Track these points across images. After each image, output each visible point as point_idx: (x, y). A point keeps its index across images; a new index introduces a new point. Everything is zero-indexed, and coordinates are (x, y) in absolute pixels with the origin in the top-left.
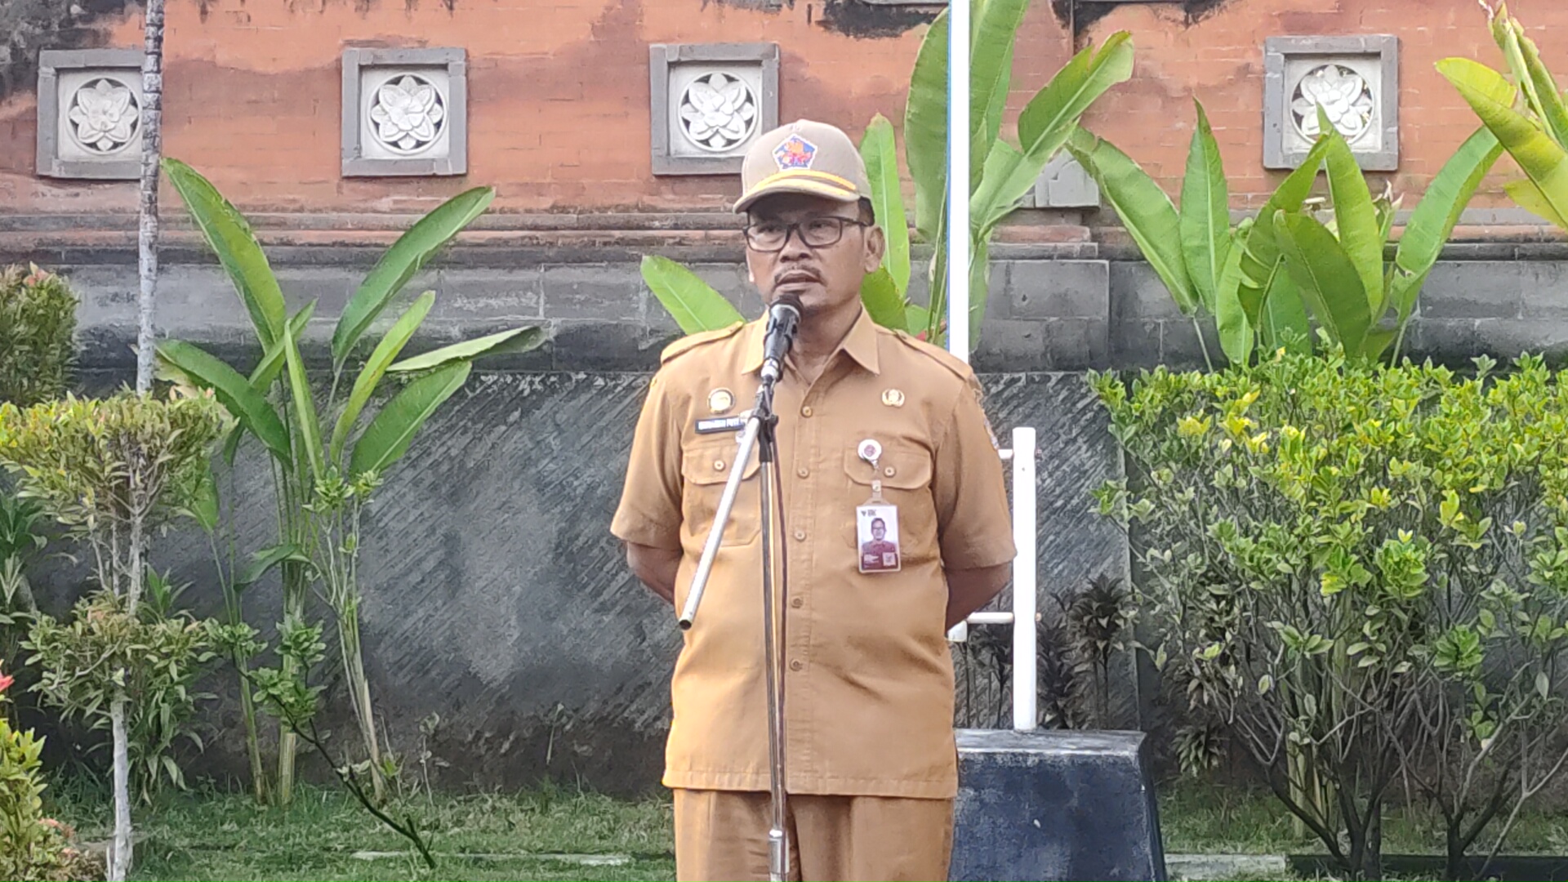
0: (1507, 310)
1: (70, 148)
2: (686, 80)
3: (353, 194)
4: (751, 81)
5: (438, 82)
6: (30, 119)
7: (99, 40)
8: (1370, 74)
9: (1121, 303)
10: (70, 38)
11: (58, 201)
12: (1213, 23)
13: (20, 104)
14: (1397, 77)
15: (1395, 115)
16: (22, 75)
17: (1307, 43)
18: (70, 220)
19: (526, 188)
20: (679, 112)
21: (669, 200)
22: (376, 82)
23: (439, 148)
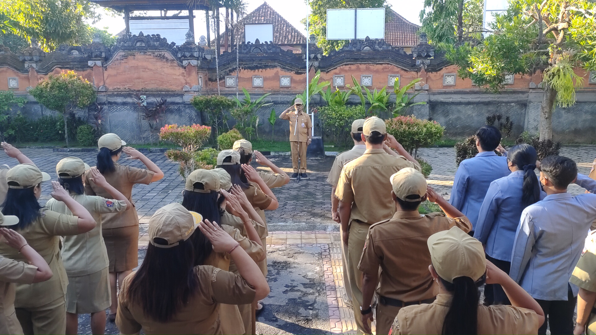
0: (353, 99)
1: (228, 85)
2: (283, 78)
3: (253, 89)
4: (288, 78)
5: (261, 78)
6: (225, 82)
7: (231, 75)
8: (342, 78)
9: (321, 98)
10: (228, 75)
11: (227, 89)
12: (329, 74)
13: (223, 81)
14: (344, 79)
15: (344, 82)
16: (224, 78)
17: (337, 76)
18: (228, 91)
19: (269, 88)
20: (282, 81)
21: (281, 89)
22: (255, 79)
23: (261, 85)
